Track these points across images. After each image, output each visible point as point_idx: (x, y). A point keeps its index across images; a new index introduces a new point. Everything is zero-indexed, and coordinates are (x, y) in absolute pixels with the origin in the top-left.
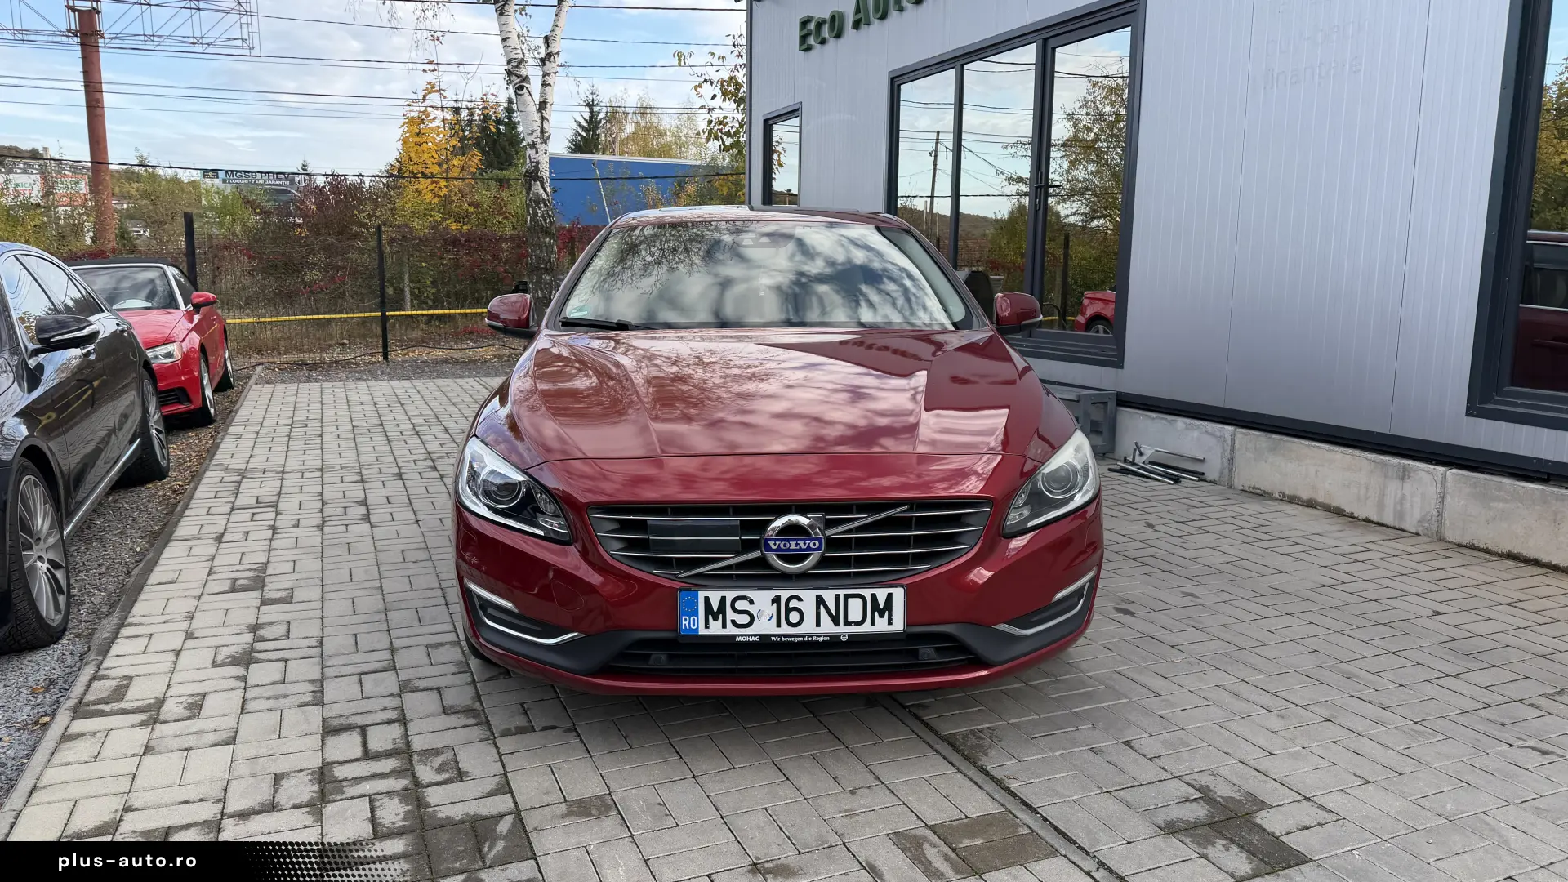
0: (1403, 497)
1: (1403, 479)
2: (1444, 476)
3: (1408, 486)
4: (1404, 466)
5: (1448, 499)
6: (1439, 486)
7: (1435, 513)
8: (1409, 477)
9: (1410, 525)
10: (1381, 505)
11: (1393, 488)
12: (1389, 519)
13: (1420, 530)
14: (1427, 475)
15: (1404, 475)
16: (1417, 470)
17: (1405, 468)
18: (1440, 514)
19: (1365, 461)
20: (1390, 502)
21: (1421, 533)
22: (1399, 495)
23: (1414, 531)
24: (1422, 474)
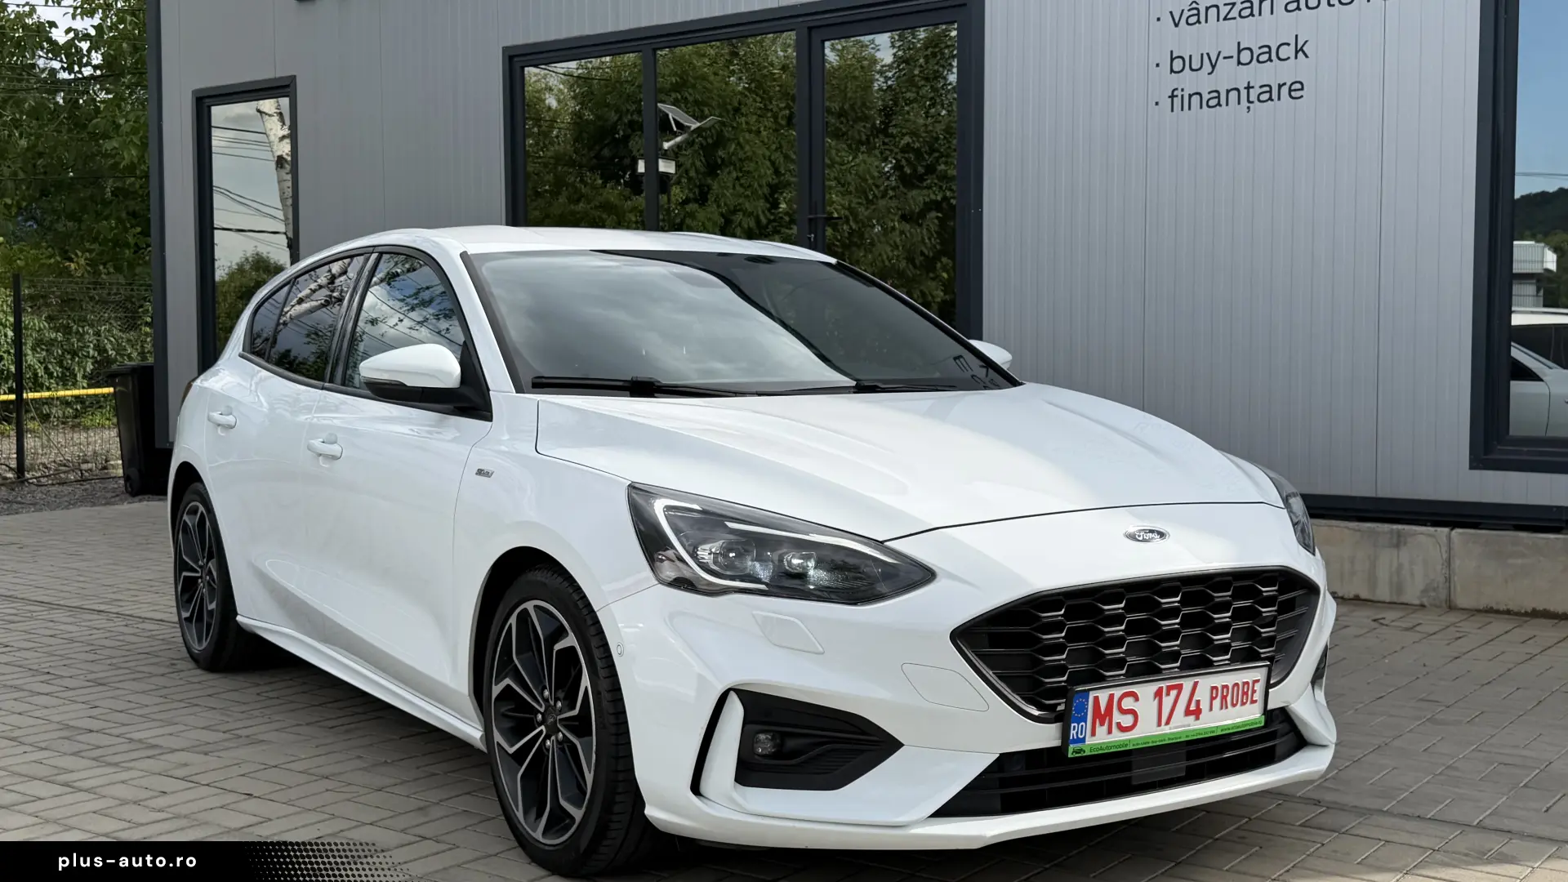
0: (1400, 567)
1: (1397, 546)
2: (1449, 538)
3: (1404, 554)
4: (1399, 532)
5: (1457, 563)
6: (1444, 549)
7: (1442, 579)
8: (1405, 544)
9: (1412, 595)
10: (1372, 581)
11: (1387, 560)
12: (1384, 593)
13: (1425, 601)
14: (1428, 540)
15: (1398, 542)
16: (1415, 534)
17: (1399, 534)
18: (1448, 580)
19: (1346, 531)
20: (1383, 574)
21: (1426, 604)
22: (1395, 564)
23: (1417, 602)
24: (1422, 538)
